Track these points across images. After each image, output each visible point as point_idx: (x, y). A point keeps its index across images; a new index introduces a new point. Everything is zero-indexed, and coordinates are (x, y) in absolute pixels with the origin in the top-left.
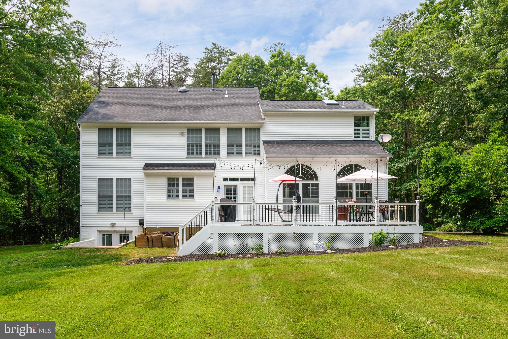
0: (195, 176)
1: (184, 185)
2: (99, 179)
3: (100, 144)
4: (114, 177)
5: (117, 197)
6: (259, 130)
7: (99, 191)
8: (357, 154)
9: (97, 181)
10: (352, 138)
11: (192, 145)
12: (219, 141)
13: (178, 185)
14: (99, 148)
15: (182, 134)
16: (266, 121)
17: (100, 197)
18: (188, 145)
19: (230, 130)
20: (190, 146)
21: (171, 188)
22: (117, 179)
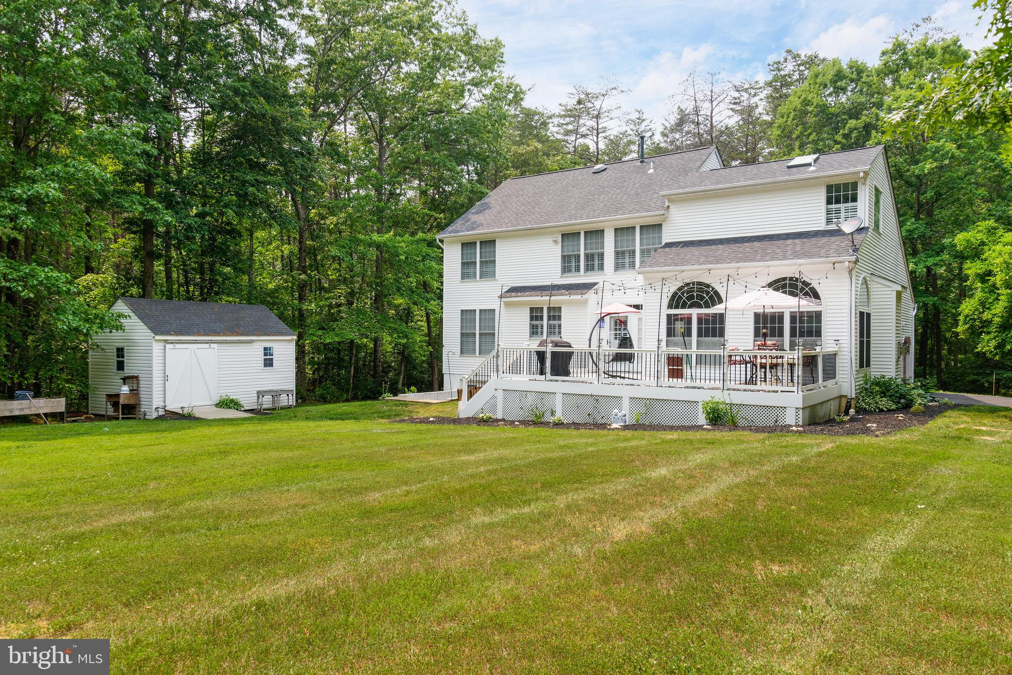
0: (562, 304)
1: (549, 318)
2: (462, 311)
3: (463, 264)
4: (478, 307)
5: (481, 334)
6: (660, 225)
7: (462, 327)
8: (792, 259)
9: (460, 314)
10: (822, 226)
11: (569, 256)
12: (603, 248)
13: (542, 318)
14: (462, 269)
15: (556, 242)
16: (672, 210)
17: (462, 335)
18: (563, 257)
19: (619, 231)
20: (566, 259)
21: (534, 322)
22: (481, 310)
